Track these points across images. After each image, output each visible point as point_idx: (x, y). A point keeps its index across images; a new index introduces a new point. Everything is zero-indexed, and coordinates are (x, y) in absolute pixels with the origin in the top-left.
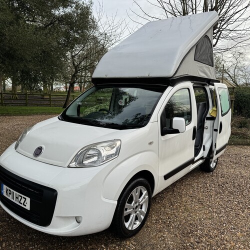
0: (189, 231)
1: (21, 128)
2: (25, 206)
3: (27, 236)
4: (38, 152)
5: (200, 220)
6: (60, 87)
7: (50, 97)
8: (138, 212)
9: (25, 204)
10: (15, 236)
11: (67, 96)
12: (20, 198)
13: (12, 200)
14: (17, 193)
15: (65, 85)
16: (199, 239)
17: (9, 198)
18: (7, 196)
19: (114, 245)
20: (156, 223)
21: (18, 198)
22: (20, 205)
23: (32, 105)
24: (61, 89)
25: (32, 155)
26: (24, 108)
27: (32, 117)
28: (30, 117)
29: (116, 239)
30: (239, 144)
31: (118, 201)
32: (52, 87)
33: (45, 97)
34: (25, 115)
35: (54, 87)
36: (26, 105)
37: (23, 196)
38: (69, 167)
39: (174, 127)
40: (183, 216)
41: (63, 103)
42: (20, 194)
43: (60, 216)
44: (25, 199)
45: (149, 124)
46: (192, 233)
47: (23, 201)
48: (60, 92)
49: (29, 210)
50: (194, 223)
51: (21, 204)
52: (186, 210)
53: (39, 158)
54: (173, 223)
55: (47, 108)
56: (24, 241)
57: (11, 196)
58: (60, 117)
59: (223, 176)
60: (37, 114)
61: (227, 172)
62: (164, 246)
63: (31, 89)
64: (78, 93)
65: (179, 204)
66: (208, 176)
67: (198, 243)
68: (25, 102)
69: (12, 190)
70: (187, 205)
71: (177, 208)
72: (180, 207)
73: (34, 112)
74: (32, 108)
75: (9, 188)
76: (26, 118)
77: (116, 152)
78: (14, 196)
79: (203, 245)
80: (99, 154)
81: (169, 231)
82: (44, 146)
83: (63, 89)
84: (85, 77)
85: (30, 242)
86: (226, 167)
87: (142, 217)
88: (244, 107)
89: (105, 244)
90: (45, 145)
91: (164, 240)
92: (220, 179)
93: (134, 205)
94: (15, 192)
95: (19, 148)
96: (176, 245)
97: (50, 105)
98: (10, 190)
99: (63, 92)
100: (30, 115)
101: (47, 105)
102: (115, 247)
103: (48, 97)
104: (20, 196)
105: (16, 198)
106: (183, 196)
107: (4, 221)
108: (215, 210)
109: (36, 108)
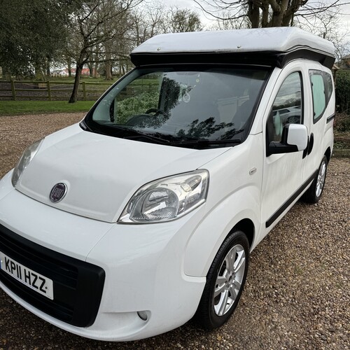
0: (312, 311)
1: (11, 136)
2: (45, 292)
3: (48, 332)
4: (58, 193)
5: (324, 289)
6: (60, 69)
7: (48, 86)
8: (232, 286)
9: (44, 288)
10: (28, 333)
11: (75, 84)
12: (33, 278)
13: (19, 280)
14: (28, 270)
15: (67, 66)
16: (331, 324)
17: (12, 275)
18: (7, 272)
19: (197, 343)
20: (255, 296)
21: (29, 278)
22: (35, 289)
23: (22, 98)
24: (62, 73)
25: (46, 198)
26: (11, 103)
27: (24, 118)
28: (21, 118)
29: (198, 331)
30: (343, 156)
31: (207, 277)
32: (49, 71)
33: (40, 85)
34: (14, 115)
35: (51, 70)
36: (12, 98)
37: (39, 275)
38: (119, 222)
39: (290, 141)
40: (295, 282)
41: (69, 95)
42: (32, 271)
43: (112, 311)
44: (44, 281)
45: (250, 138)
46: (318, 313)
47: (39, 283)
48: (61, 78)
49: (52, 299)
50: (316, 295)
51: (37, 287)
52: (297, 272)
53: (61, 204)
54: (283, 296)
55: (46, 102)
56: (45, 342)
57: (15, 272)
58: (83, 125)
59: (335, 210)
60: (31, 112)
61: (339, 203)
62: (279, 339)
63: (17, 74)
64: (87, 78)
65: (283, 262)
66: (313, 211)
67: (332, 332)
68: (10, 94)
69: (16, 263)
70: (297, 261)
71: (282, 269)
72: (287, 267)
73: (27, 109)
74: (23, 103)
75: (11, 259)
76: (15, 119)
77: (202, 192)
78: (22, 274)
79: (341, 335)
80: (172, 197)
81: (280, 312)
82: (66, 183)
83: (64, 73)
84: (97, 53)
85: (55, 343)
86: (335, 193)
87: (237, 291)
88: (345, 100)
89: (181, 340)
90: (69, 181)
91: (275, 327)
92: (332, 215)
93: (226, 276)
94: (23, 267)
95: (20, 184)
96: (297, 338)
97: (48, 98)
98: (12, 263)
99: (65, 78)
100: (20, 114)
101: (44, 98)
102: (199, 347)
103: (44, 85)
104: (32, 274)
105: (26, 276)
106: (286, 247)
107: (5, 305)
108: (341, 270)
109: (28, 103)
